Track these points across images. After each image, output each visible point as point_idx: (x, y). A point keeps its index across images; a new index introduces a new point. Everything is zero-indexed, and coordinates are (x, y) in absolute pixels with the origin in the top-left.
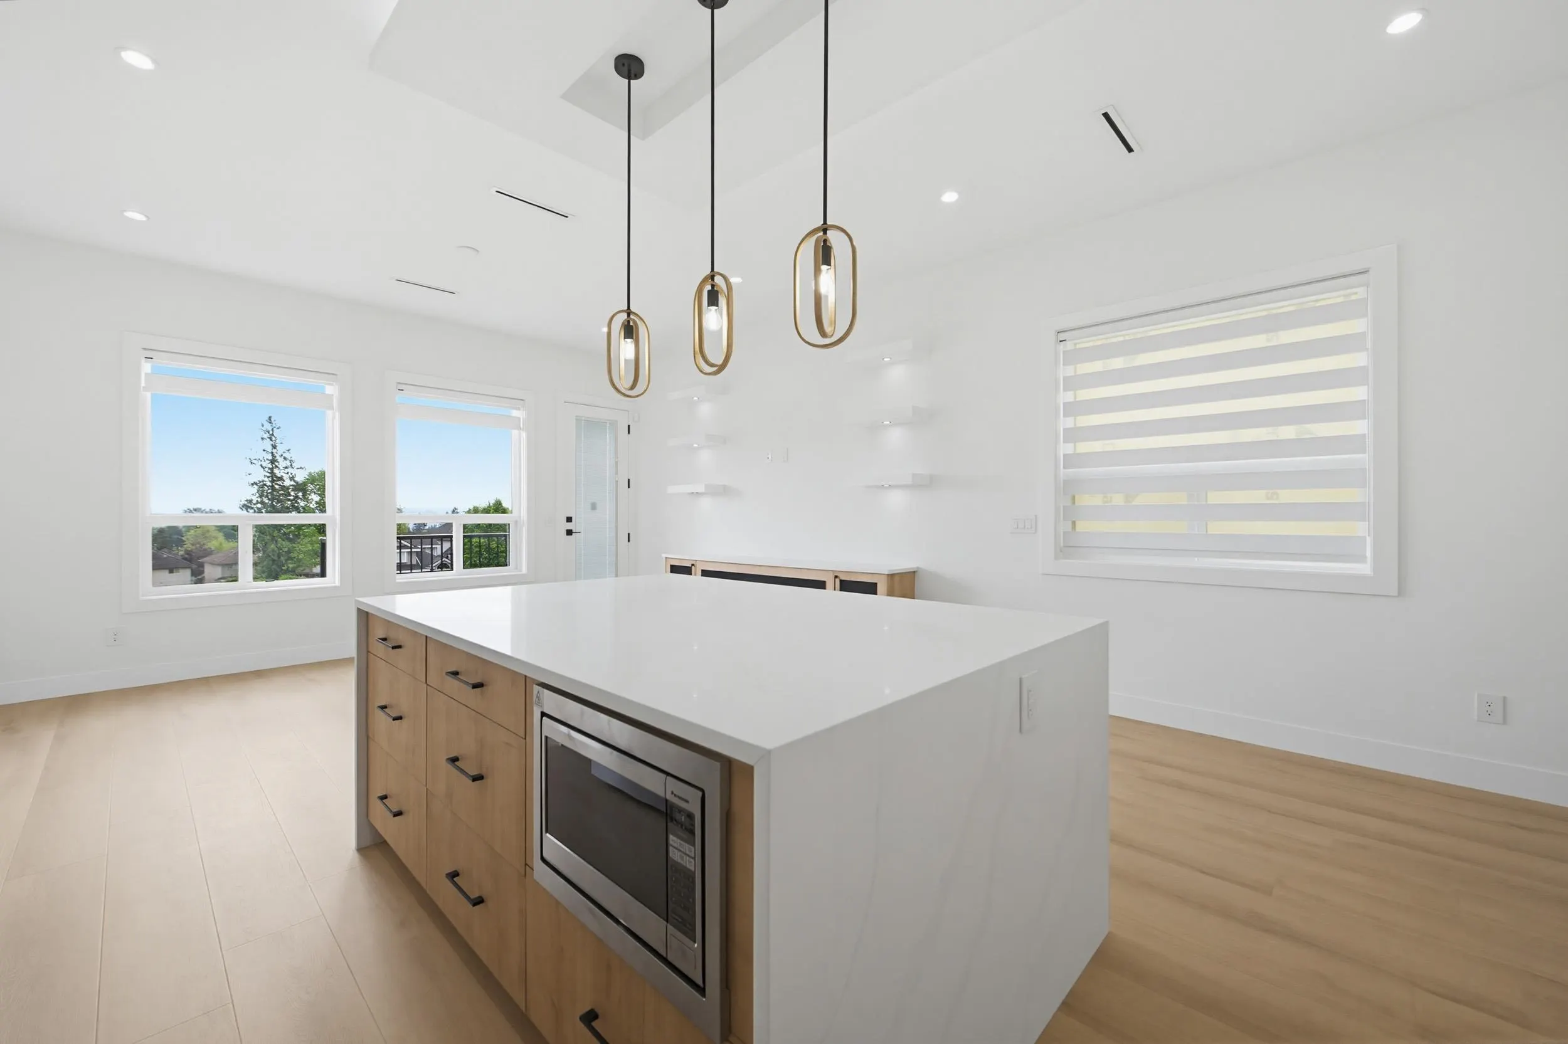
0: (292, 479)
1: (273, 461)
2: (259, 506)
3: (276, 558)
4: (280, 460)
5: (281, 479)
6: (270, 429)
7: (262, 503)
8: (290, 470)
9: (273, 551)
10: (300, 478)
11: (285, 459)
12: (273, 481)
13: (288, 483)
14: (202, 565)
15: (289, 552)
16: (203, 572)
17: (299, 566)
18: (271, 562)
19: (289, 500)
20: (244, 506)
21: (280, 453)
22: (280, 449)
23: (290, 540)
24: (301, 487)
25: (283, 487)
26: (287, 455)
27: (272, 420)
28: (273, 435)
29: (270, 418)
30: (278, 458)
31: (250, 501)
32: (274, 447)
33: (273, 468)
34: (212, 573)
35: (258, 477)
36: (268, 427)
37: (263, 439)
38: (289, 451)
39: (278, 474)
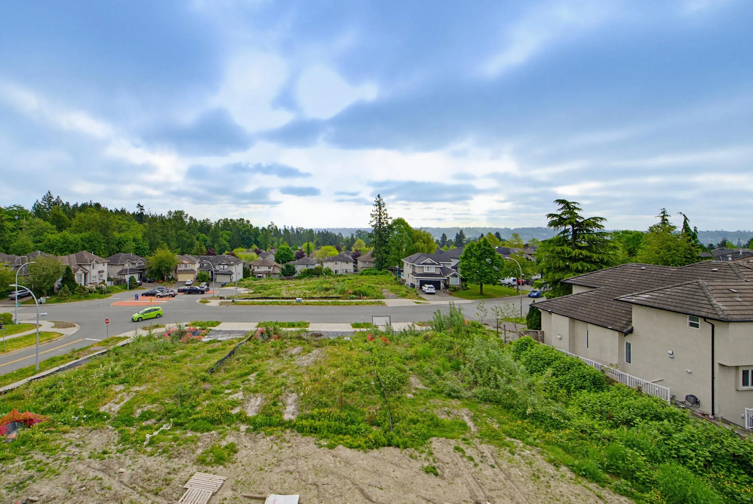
0: (387, 223)
1: (380, 215)
2: (375, 236)
5: (383, 223)
8: (386, 219)
9: (380, 257)
10: (390, 222)
11: (384, 214)
12: (380, 225)
13: (385, 225)
14: (357, 260)
15: (386, 258)
16: (357, 263)
17: (389, 266)
18: (379, 263)
19: (386, 234)
21: (382, 211)
22: (383, 209)
23: (387, 253)
24: (390, 227)
25: (383, 228)
26: (385, 212)
28: (380, 203)
29: (379, 196)
30: (382, 214)
31: (372, 234)
32: (380, 208)
33: (380, 219)
34: (360, 264)
35: (374, 223)
36: (378, 200)
37: (376, 205)
38: (386, 210)
39: (382, 221)
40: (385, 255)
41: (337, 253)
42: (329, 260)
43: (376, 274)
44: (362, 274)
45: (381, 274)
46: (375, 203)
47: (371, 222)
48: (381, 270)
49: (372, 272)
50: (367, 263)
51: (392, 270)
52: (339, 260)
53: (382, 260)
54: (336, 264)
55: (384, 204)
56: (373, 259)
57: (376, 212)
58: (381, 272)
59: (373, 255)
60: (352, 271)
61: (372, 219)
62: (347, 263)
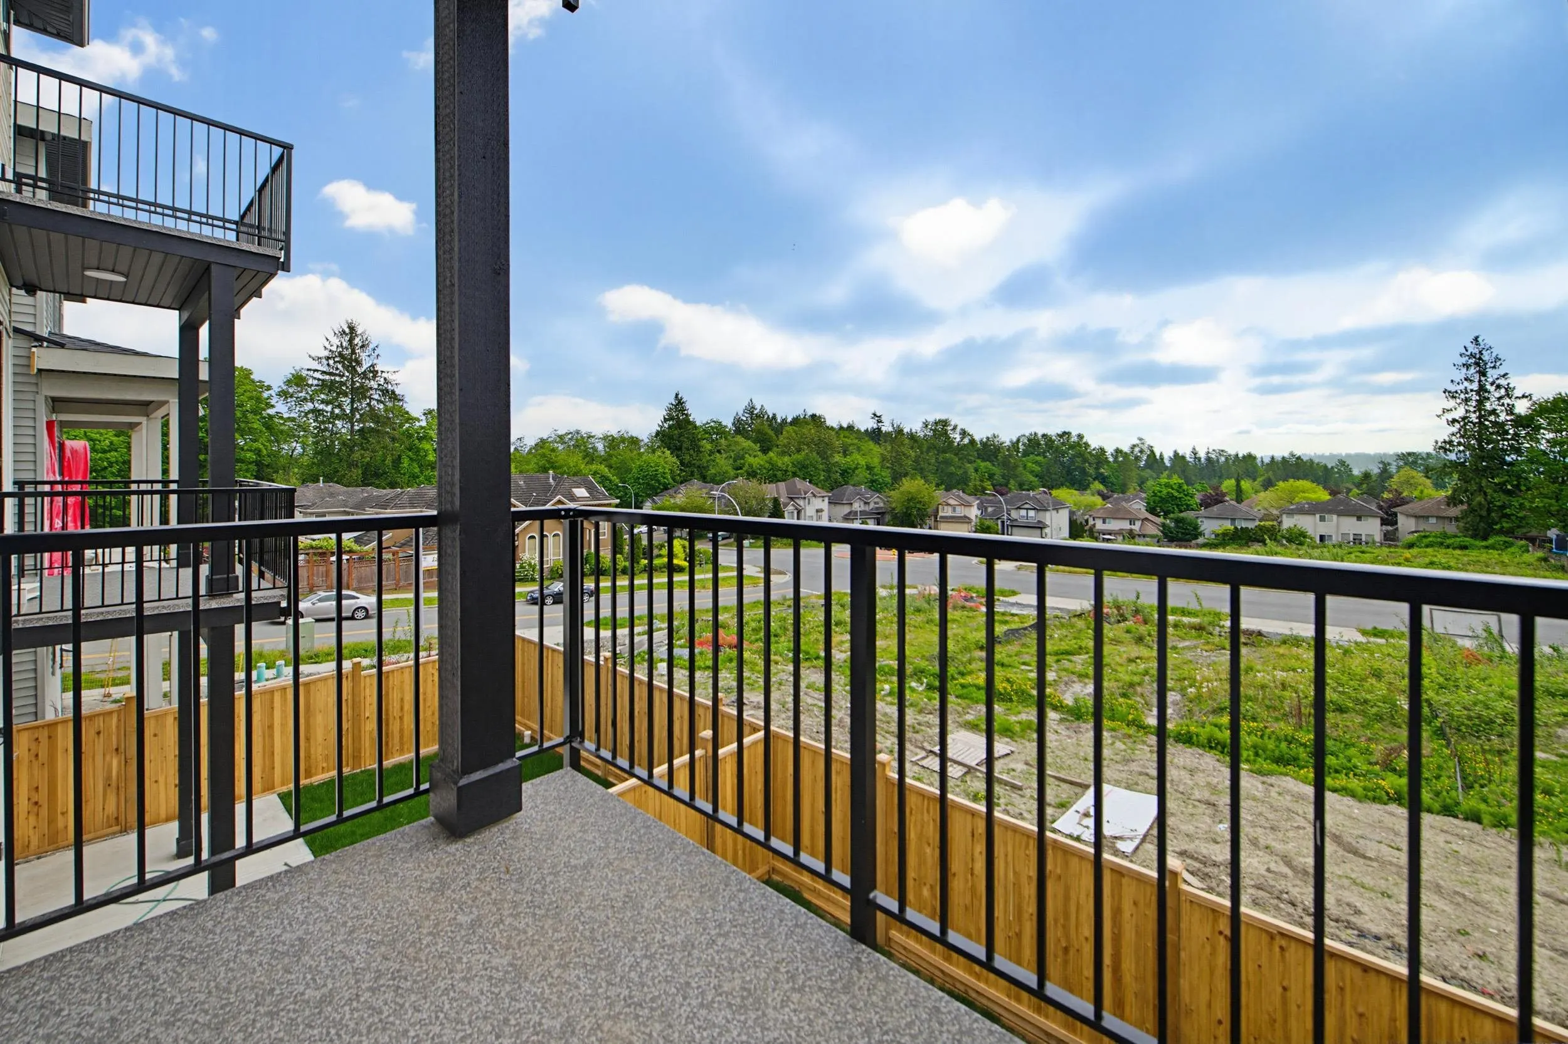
0: (1510, 410)
1: (1482, 389)
2: (1462, 448)
3: (1484, 513)
4: (1492, 389)
5: (1494, 412)
6: (1476, 351)
7: (1467, 447)
8: (1507, 401)
9: (1480, 504)
10: (1523, 407)
11: (1499, 387)
12: (1481, 416)
13: (1503, 417)
14: (1395, 514)
15: (1503, 507)
16: (1396, 523)
17: (1519, 527)
18: (1478, 519)
19: (1508, 440)
20: (1441, 447)
21: (1490, 380)
22: (1492, 374)
23: (1509, 493)
24: (1520, 422)
25: (1495, 424)
26: (1502, 382)
27: (1480, 339)
28: (1480, 359)
29: (1476, 339)
30: (1488, 387)
31: (1450, 442)
32: (1483, 373)
33: (1480, 403)
34: (1406, 524)
35: (1460, 413)
36: (1472, 349)
37: (1467, 366)
38: (1505, 376)
39: (1488, 406)
40: (1500, 499)
41: (1324, 496)
42: (1301, 511)
43: (1464, 548)
44: (1411, 546)
45: (1487, 547)
46: (1464, 360)
47: (1445, 411)
48: (1485, 538)
49: (1449, 541)
50: (1433, 521)
51: (1532, 540)
52: (1330, 512)
53: (1489, 511)
54: (1322, 519)
55: (1497, 359)
56: (1455, 511)
57: (1466, 384)
58: (1484, 543)
59: (1452, 501)
60: (1378, 538)
61: (1452, 403)
62: (1359, 518)
